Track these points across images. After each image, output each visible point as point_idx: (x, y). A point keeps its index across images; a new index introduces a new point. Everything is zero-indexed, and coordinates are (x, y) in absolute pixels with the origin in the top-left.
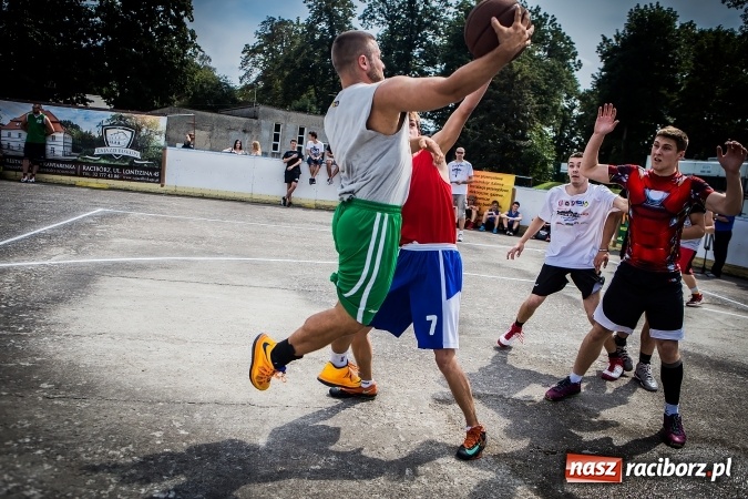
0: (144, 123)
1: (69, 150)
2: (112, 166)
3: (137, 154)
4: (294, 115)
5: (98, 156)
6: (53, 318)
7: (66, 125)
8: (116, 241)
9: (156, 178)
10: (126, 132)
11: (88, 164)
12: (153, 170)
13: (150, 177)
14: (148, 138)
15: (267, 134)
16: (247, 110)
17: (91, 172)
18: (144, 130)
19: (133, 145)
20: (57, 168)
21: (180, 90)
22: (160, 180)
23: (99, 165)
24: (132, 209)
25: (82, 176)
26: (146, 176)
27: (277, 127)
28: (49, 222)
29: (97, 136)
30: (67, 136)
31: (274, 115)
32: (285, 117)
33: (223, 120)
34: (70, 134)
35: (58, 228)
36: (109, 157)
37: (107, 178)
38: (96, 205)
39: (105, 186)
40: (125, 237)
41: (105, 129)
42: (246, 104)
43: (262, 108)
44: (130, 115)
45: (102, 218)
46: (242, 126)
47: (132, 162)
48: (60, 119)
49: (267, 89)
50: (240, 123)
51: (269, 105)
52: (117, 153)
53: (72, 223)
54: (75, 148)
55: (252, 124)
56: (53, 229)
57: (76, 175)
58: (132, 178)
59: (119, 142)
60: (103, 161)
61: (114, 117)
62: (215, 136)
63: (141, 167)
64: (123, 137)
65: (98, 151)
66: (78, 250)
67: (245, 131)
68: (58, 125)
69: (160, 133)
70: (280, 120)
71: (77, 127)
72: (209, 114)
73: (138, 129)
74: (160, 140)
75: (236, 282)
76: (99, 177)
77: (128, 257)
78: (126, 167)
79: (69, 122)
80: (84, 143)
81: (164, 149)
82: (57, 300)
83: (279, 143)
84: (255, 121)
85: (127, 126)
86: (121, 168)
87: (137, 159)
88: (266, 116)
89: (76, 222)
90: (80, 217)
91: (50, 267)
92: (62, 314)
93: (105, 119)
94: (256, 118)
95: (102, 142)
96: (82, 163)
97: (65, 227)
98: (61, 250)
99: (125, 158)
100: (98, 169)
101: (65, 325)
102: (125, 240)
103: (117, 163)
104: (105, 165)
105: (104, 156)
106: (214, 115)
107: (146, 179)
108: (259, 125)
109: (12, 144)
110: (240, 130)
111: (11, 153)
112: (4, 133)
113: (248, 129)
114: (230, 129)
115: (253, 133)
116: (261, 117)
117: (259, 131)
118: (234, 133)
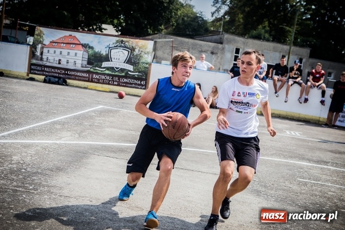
0: (138, 46)
1: (85, 63)
2: (113, 76)
3: (130, 68)
4: (251, 41)
5: (104, 68)
6: (53, 183)
7: (85, 46)
8: (107, 129)
9: (143, 85)
10: (124, 51)
11: (97, 73)
13: (139, 85)
14: (139, 57)
15: (229, 56)
16: (215, 37)
17: (98, 80)
18: (137, 50)
19: (129, 61)
20: (77, 76)
21: (167, 22)
22: (146, 87)
23: (104, 74)
24: (122, 108)
25: (92, 81)
26: (136, 84)
27: (237, 51)
28: (65, 113)
29: (104, 54)
30: (85, 53)
31: (234, 40)
32: (244, 43)
33: (197, 44)
34: (87, 52)
35: (70, 118)
36: (112, 69)
37: (109, 84)
38: (99, 103)
39: (108, 90)
40: (114, 127)
41: (110, 49)
42: (216, 33)
43: (226, 36)
44: (128, 39)
45: (101, 113)
46: (210, 49)
47: (127, 73)
48: (82, 42)
49: (232, 22)
50: (210, 47)
51: (233, 33)
52: (117, 67)
53: (80, 115)
54: (89, 62)
55: (218, 48)
56: (66, 118)
57: (88, 81)
58: (126, 85)
59: (119, 59)
60: (107, 72)
61: (117, 42)
63: (133, 77)
64: (122, 55)
65: (105, 64)
66: (80, 135)
67: (212, 53)
68: (81, 46)
69: (148, 53)
71: (92, 48)
73: (133, 49)
74: (148, 58)
75: (188, 167)
76: (103, 83)
77: (113, 142)
78: (122, 77)
79: (88, 44)
80: (96, 59)
81: (150, 65)
82: (59, 169)
84: (220, 46)
85: (125, 47)
86: (119, 77)
87: (130, 71)
88: (229, 42)
89: (83, 114)
90: (86, 111)
91: (59, 145)
92: (60, 180)
93: (111, 43)
94: (221, 43)
95: (107, 58)
96: (93, 73)
97: (74, 117)
98: (69, 134)
99: (122, 70)
100: (103, 77)
101: (61, 188)
102: (114, 130)
103: (117, 73)
104: (108, 75)
105: (108, 69)
106: (191, 41)
107: (136, 86)
108: (223, 49)
109: (49, 58)
110: (209, 52)
111: (48, 64)
112: (45, 50)
113: (215, 51)
114: (202, 51)
115: (218, 55)
116: (225, 42)
117: (223, 53)
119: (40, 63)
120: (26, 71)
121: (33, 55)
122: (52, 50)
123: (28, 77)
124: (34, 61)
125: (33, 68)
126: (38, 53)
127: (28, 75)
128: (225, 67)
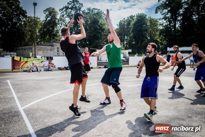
3: (124, 59)
12: (127, 62)
14: (126, 55)
15: (56, 50)
19: (124, 57)
22: (128, 64)
27: (58, 48)
47: (124, 61)
50: (50, 48)
55: (52, 48)
62: (44, 52)
67: (51, 50)
72: (42, 46)
73: (124, 53)
81: (129, 57)
83: (58, 52)
88: (55, 45)
94: (53, 46)
106: (44, 47)
107: (126, 64)
108: (54, 48)
109: (104, 60)
110: (50, 50)
111: (103, 62)
112: (102, 57)
114: (48, 50)
116: (54, 46)
117: (54, 50)
118: (48, 51)
119: (101, 62)
120: (97, 65)
121: (98, 59)
122: (104, 57)
123: (98, 67)
124: (99, 62)
125: (99, 64)
126: (100, 59)
128: (55, 55)
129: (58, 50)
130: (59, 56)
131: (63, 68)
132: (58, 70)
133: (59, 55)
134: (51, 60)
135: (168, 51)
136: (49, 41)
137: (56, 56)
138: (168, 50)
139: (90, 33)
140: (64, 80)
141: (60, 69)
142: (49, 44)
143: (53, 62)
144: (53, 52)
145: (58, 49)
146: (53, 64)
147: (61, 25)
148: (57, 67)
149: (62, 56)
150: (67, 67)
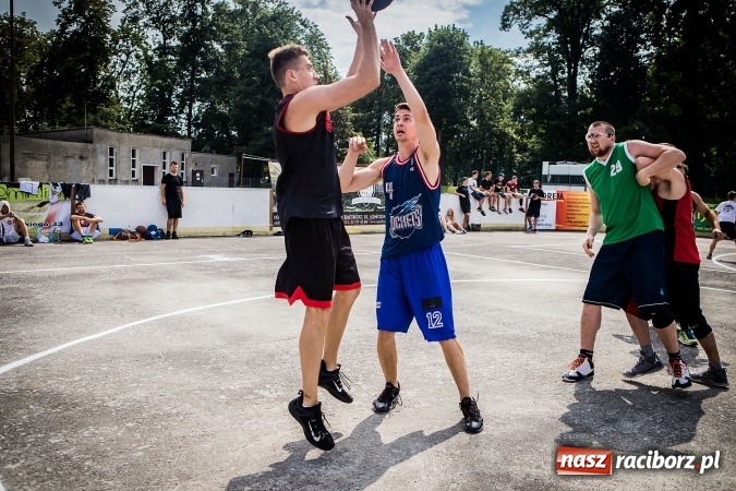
2: (363, 214)
3: (378, 201)
4: (127, 136)
5: (354, 206)
15: (103, 159)
23: (355, 213)
27: (111, 149)
31: (106, 135)
32: (118, 140)
33: (59, 147)
43: (96, 131)
46: (78, 153)
47: (376, 208)
50: (77, 149)
52: (366, 202)
55: (88, 150)
62: (52, 165)
65: (355, 201)
67: (81, 158)
70: (114, 143)
72: (50, 141)
78: (372, 213)
83: (114, 168)
84: (90, 146)
86: (369, 214)
87: (378, 205)
88: (100, 139)
94: (91, 142)
99: (372, 205)
100: (354, 217)
103: (366, 210)
104: (358, 213)
105: (358, 206)
108: (95, 150)
110: (77, 157)
113: (84, 155)
114: (67, 157)
115: (90, 159)
116: (95, 140)
117: (95, 157)
118: (70, 161)
120: (269, 224)
123: (272, 233)
125: (275, 219)
127: (271, 229)
128: (101, 177)
129: (111, 160)
130: (114, 182)
131: (132, 233)
132: (112, 239)
133: (116, 180)
134: (81, 200)
135: (546, 176)
136: (74, 119)
137: (102, 182)
138: (545, 172)
139: (247, 95)
140: (135, 281)
141: (118, 235)
142: (73, 133)
143: (88, 205)
144: (91, 167)
145: (111, 154)
146: (91, 216)
147: (124, 57)
148: (105, 228)
149: (127, 182)
150: (146, 227)
